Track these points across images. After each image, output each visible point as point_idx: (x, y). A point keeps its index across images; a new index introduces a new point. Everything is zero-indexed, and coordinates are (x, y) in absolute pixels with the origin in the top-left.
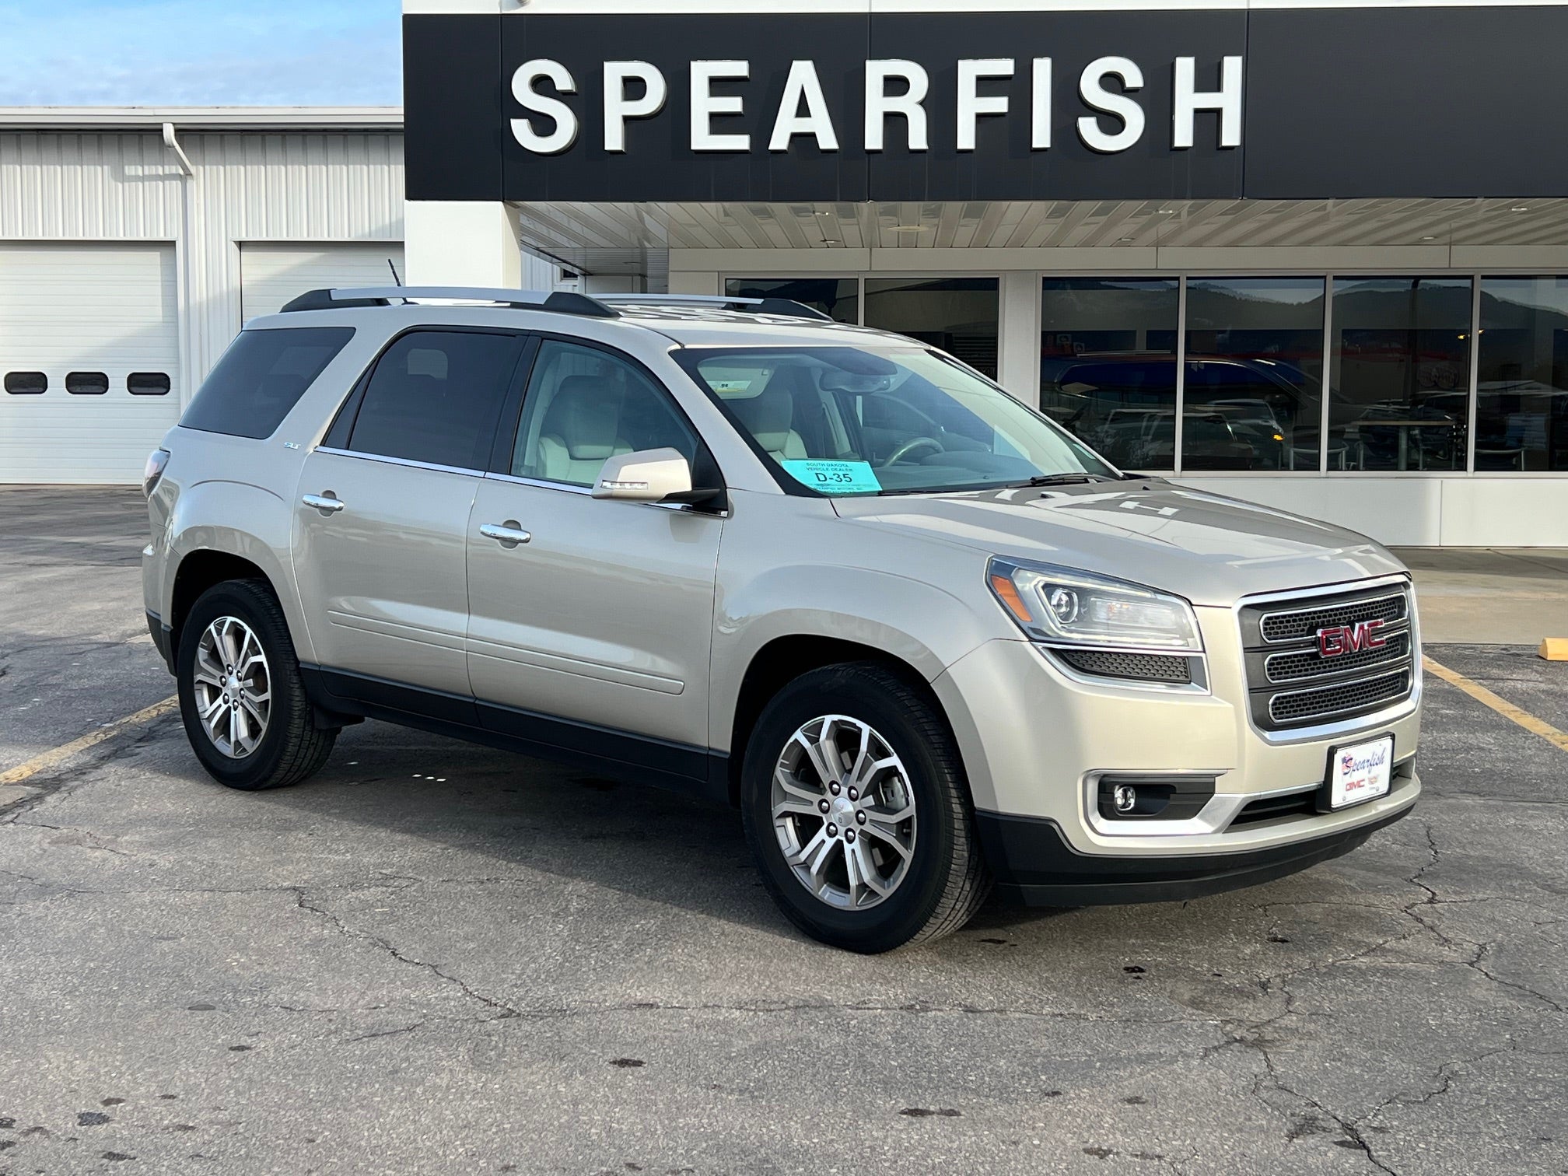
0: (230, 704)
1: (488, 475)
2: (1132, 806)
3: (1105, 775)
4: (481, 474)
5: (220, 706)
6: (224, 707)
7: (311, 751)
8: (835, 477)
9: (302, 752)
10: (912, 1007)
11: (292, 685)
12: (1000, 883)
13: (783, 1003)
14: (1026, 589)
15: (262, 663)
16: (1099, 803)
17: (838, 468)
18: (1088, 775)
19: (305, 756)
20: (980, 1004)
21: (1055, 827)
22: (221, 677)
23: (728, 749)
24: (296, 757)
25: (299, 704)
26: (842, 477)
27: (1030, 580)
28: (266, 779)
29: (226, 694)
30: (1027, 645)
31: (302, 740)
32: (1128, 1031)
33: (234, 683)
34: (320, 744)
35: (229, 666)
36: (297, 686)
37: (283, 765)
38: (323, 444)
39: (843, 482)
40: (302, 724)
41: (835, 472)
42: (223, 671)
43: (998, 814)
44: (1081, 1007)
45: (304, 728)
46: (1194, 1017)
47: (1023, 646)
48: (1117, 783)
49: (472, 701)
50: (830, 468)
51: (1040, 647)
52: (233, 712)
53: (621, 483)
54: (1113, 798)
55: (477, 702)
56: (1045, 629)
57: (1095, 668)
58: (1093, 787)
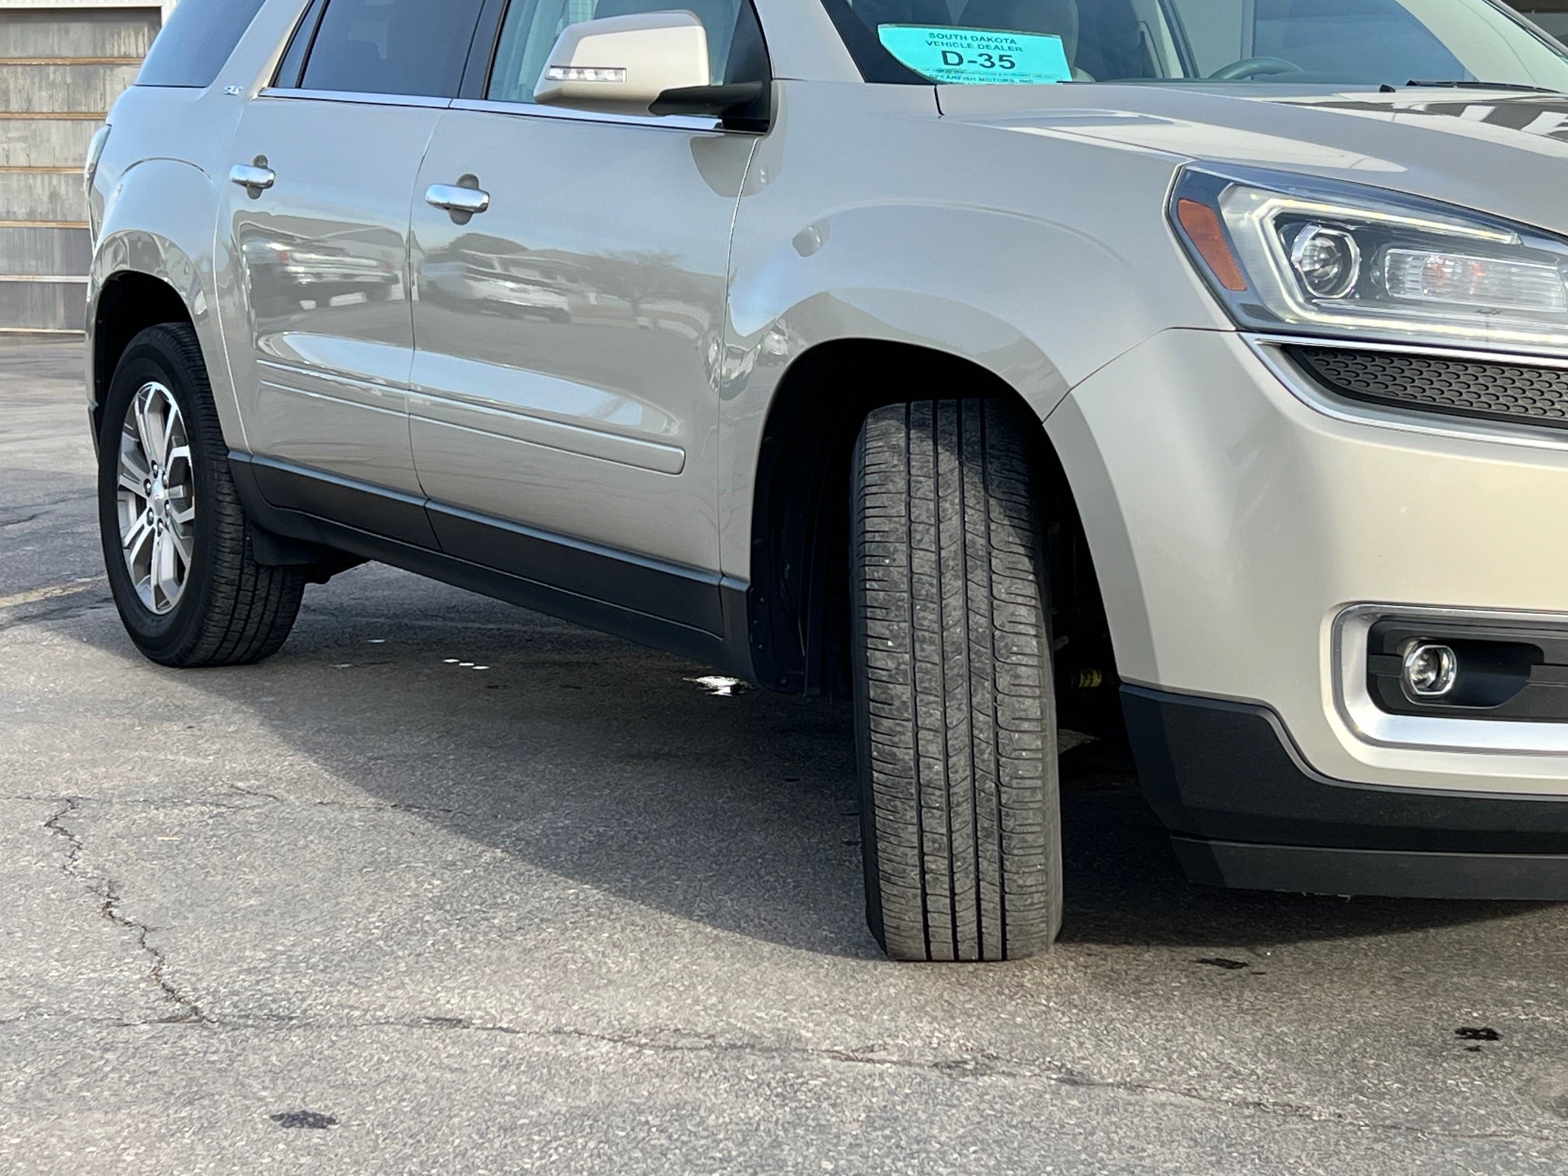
0: (154, 526)
1: (457, 103)
2: (1448, 687)
3: (1387, 617)
4: (444, 102)
5: (142, 528)
6: (147, 529)
7: (258, 608)
8: (981, 60)
9: (242, 610)
10: (959, 1064)
11: (221, 498)
12: (1172, 837)
13: (710, 1037)
14: (1243, 224)
15: (185, 459)
16: (1369, 675)
17: (993, 45)
18: (1346, 614)
19: (248, 616)
20: (1103, 1068)
21: (1273, 721)
22: (147, 481)
23: (745, 572)
24: (233, 617)
25: (232, 528)
26: (995, 60)
27: (1253, 206)
28: (191, 650)
29: (150, 510)
30: (1233, 339)
31: (239, 589)
32: (1378, 1147)
33: (160, 493)
34: (273, 598)
35: (154, 463)
36: (228, 499)
37: (212, 629)
38: (273, 84)
39: (997, 68)
40: (238, 564)
41: (985, 51)
42: (148, 472)
43: (1159, 691)
44: (1311, 1092)
45: (241, 569)
46: (1546, 1132)
47: (1223, 341)
48: (1409, 636)
49: (421, 503)
50: (975, 44)
51: (1255, 344)
52: (156, 538)
53: (580, 69)
54: (1400, 667)
55: (429, 505)
56: (1271, 307)
57: (1374, 389)
58: (1357, 641)
